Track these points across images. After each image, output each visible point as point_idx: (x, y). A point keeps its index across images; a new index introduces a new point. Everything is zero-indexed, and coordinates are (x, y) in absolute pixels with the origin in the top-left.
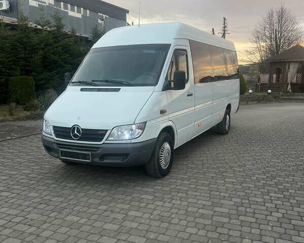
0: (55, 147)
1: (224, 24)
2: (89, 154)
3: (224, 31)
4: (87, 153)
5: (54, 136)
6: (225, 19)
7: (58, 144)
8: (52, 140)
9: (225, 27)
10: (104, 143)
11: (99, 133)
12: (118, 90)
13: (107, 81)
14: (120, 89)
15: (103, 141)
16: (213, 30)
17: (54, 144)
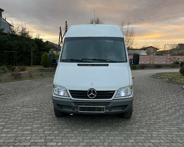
0: (73, 105)
1: (66, 25)
2: (104, 108)
3: (66, 29)
4: (102, 107)
5: (71, 97)
6: (66, 22)
7: (75, 102)
8: (70, 101)
9: (66, 27)
10: (113, 99)
11: (110, 93)
12: (108, 65)
13: (94, 59)
14: (108, 64)
15: (113, 98)
16: (60, 27)
17: (72, 103)
